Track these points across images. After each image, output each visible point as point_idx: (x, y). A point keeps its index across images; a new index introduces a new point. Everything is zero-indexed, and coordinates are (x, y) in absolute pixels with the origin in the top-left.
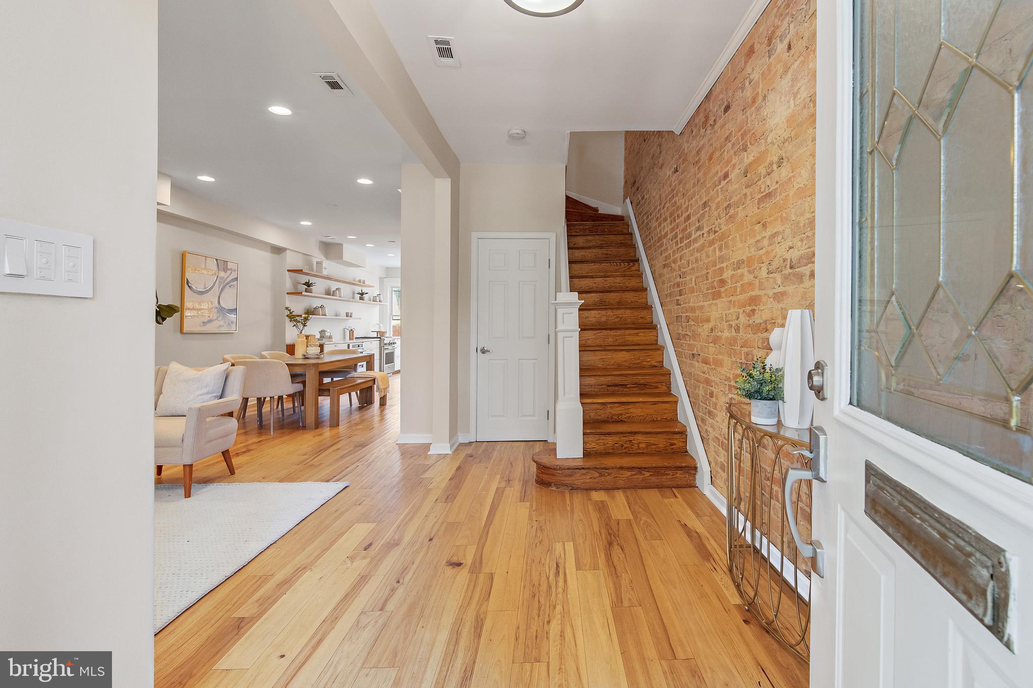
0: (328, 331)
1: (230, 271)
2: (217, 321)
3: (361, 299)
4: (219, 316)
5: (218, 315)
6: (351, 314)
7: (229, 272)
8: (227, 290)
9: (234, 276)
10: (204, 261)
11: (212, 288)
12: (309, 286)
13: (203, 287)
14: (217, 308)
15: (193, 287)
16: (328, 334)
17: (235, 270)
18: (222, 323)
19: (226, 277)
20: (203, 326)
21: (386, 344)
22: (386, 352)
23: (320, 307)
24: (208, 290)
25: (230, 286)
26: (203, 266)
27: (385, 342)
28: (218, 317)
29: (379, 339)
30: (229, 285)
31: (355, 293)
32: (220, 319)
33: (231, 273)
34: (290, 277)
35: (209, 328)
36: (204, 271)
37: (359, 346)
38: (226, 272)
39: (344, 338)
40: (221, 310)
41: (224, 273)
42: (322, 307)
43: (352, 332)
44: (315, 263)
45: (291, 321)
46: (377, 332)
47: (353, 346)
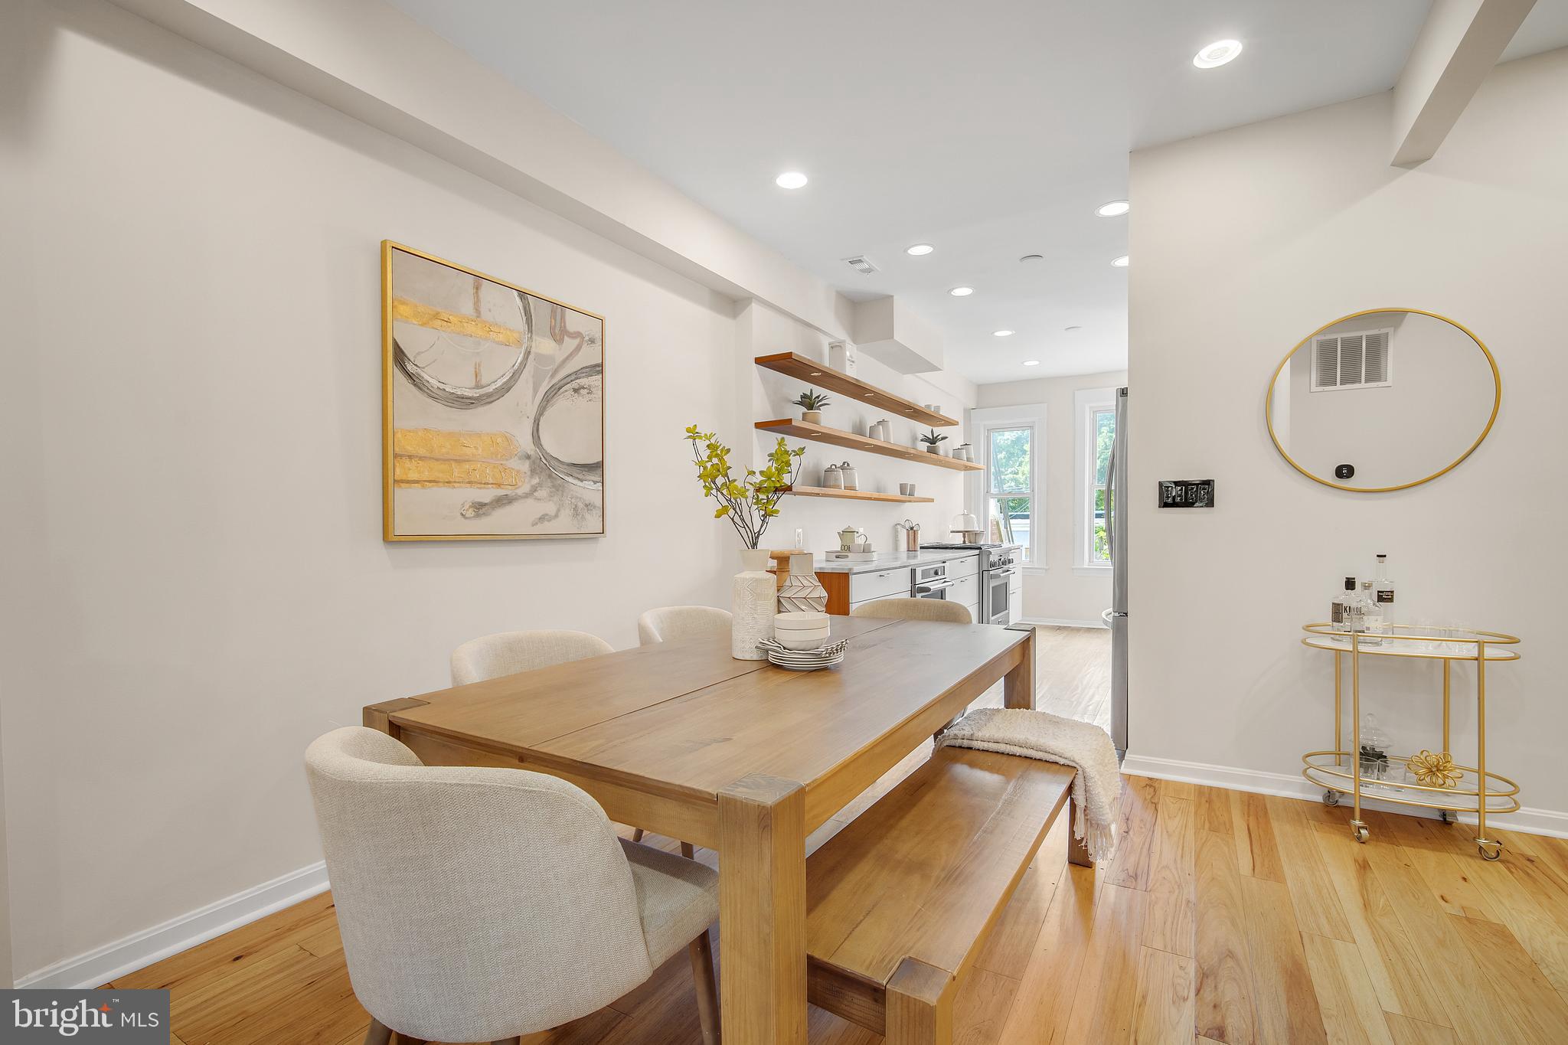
0: (861, 530)
1: (576, 342)
2: (530, 501)
3: (932, 450)
4: (540, 485)
5: (536, 481)
6: (913, 487)
7: (570, 344)
8: (562, 403)
9: (588, 356)
10: (472, 291)
11: (506, 389)
12: (810, 407)
13: (473, 384)
14: (528, 457)
15: (426, 377)
16: (860, 541)
17: (592, 341)
18: (550, 508)
19: (559, 359)
20: (477, 516)
21: (993, 565)
22: (994, 583)
23: (842, 468)
24: (489, 395)
25: (576, 391)
26: (468, 309)
27: (992, 558)
28: (534, 489)
29: (977, 552)
30: (574, 385)
31: (916, 439)
32: (542, 493)
33: (578, 348)
34: (764, 380)
35: (497, 522)
36: (470, 328)
37: (936, 573)
38: (559, 341)
39: (896, 548)
40: (544, 466)
41: (553, 344)
42: (845, 467)
43: (912, 532)
44: (826, 350)
45: (708, 489)
46: (964, 533)
47: (925, 574)
